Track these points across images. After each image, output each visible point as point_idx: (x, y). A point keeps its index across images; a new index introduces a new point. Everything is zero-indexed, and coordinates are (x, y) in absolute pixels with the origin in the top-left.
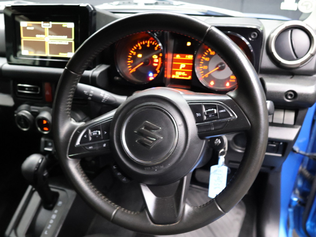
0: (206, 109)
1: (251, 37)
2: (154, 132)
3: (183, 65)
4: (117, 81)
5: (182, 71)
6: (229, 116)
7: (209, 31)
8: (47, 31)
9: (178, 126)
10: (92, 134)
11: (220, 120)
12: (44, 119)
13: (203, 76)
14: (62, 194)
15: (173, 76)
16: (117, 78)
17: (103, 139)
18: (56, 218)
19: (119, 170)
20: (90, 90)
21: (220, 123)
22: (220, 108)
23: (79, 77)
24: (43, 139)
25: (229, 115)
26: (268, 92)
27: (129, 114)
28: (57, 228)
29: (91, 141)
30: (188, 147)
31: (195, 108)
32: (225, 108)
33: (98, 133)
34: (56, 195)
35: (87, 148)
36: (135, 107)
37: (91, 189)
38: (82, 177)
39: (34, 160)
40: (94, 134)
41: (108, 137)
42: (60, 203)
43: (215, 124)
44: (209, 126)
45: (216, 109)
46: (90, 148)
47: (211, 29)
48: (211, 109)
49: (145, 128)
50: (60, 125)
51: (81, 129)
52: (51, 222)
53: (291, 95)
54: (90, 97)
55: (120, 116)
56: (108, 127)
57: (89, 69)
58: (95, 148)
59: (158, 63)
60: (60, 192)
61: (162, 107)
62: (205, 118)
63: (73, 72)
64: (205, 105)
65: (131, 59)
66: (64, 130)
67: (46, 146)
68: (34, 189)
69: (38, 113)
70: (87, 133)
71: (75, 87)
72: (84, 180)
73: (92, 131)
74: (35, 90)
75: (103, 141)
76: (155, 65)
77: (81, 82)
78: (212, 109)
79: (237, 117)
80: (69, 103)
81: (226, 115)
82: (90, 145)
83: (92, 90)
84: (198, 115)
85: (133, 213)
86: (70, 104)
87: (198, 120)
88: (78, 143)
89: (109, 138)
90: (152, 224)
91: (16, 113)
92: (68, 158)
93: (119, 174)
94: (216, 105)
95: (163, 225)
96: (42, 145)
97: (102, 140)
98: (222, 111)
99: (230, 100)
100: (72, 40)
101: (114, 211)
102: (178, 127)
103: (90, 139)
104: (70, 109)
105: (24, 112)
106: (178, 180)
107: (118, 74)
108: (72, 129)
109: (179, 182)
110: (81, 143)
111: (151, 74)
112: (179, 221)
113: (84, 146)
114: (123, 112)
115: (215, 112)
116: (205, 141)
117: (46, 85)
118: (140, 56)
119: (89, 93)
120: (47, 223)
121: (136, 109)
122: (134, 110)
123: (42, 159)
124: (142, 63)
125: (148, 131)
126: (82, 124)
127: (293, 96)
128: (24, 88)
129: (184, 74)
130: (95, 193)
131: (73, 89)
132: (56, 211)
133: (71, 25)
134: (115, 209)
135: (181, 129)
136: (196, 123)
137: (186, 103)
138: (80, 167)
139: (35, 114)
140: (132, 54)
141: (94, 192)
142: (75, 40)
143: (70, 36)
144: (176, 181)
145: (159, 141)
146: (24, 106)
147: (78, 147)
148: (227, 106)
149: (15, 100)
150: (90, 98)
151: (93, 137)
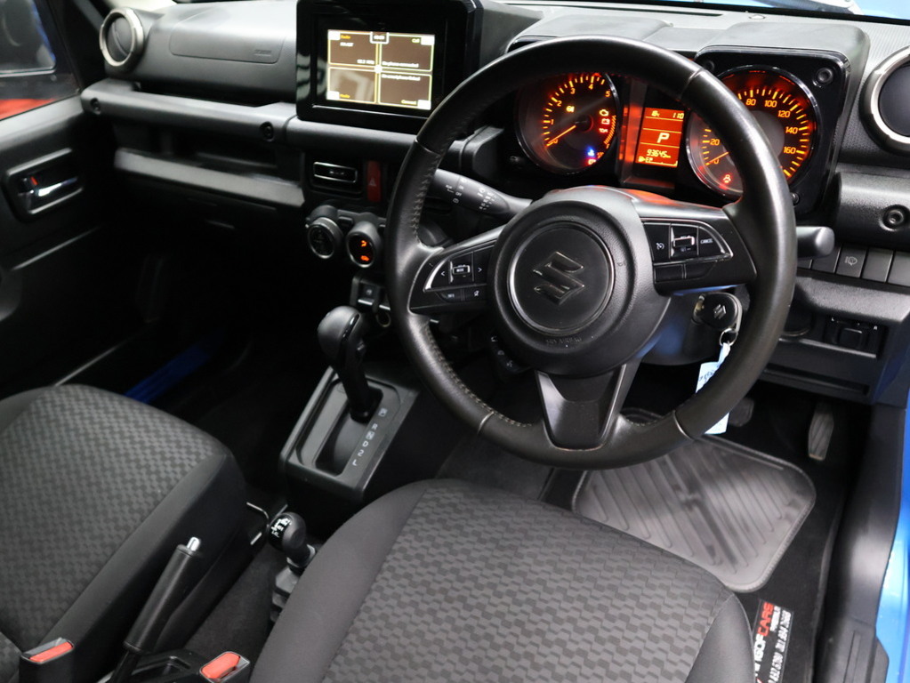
0: (676, 236)
1: (817, 80)
2: (569, 275)
3: (664, 136)
4: (516, 165)
5: (661, 149)
6: (718, 252)
7: (694, 79)
8: (379, 53)
9: (616, 264)
10: (455, 270)
11: (700, 259)
12: (363, 237)
13: (707, 161)
14: (387, 394)
15: (641, 159)
16: (517, 159)
17: (475, 282)
18: (374, 437)
19: (501, 344)
20: (458, 183)
21: (701, 265)
22: (704, 235)
23: (439, 159)
24: (355, 281)
25: (719, 250)
26: (844, 207)
27: (527, 237)
28: (376, 455)
29: (452, 284)
30: (631, 306)
31: (655, 232)
32: (712, 235)
33: (466, 269)
34: (378, 396)
35: (444, 296)
36: (539, 224)
37: (445, 373)
38: (431, 350)
39: (341, 317)
40: (458, 271)
41: (484, 278)
42: (383, 411)
43: (689, 267)
44: (677, 269)
45: (695, 237)
46: (450, 296)
47: (699, 77)
48: (687, 235)
49: (554, 265)
50: (399, 250)
51: (435, 260)
52: (365, 444)
53: (897, 217)
54: (458, 197)
55: (509, 239)
56: (485, 258)
57: (461, 137)
58: (459, 297)
59: (609, 127)
60: (384, 390)
61: (589, 226)
62: (672, 252)
63: (427, 148)
64: (674, 227)
65: (552, 116)
66: (404, 259)
67: (362, 295)
68: (336, 377)
69: (351, 225)
70: (445, 268)
71: (429, 179)
72: (434, 356)
73: (455, 265)
74: (349, 175)
75: (475, 285)
76: (603, 130)
77: (441, 168)
78: (689, 237)
79: (732, 254)
80: (417, 208)
81: (713, 249)
82: (451, 292)
83: (462, 185)
84: (659, 246)
85: (519, 425)
86: (419, 211)
87: (658, 256)
88: (428, 286)
89: (485, 282)
90: (552, 445)
91: (309, 223)
92: (409, 311)
93: (500, 353)
94: (696, 229)
95: (571, 450)
96: (354, 292)
97: (473, 283)
98: (706, 241)
99: (725, 220)
100: (428, 73)
101: (485, 417)
102: (616, 268)
103: (452, 279)
104: (417, 221)
105: (324, 220)
106: (609, 371)
107: (519, 152)
108: (420, 257)
109: (611, 374)
110: (432, 285)
111: (591, 153)
112: (602, 445)
113: (438, 293)
114: (514, 232)
115: (693, 243)
116: (669, 300)
117: (371, 166)
118: (570, 109)
119: (455, 190)
120: (358, 446)
121: (541, 227)
122: (535, 230)
123: (357, 317)
124: (574, 127)
125: (559, 272)
126: (438, 250)
127: (902, 220)
128: (325, 171)
129: (664, 154)
130: (454, 382)
131: (426, 182)
132: (375, 426)
133: (428, 40)
134: (487, 413)
135: (621, 273)
136: (653, 262)
137: (639, 220)
138: (429, 332)
139: (346, 226)
140: (555, 104)
141: (452, 380)
142: (435, 73)
143: (424, 65)
144: (605, 373)
145: (577, 291)
146: (324, 208)
147: (429, 293)
148: (718, 233)
149: (306, 195)
150: (456, 200)
151: (457, 276)
